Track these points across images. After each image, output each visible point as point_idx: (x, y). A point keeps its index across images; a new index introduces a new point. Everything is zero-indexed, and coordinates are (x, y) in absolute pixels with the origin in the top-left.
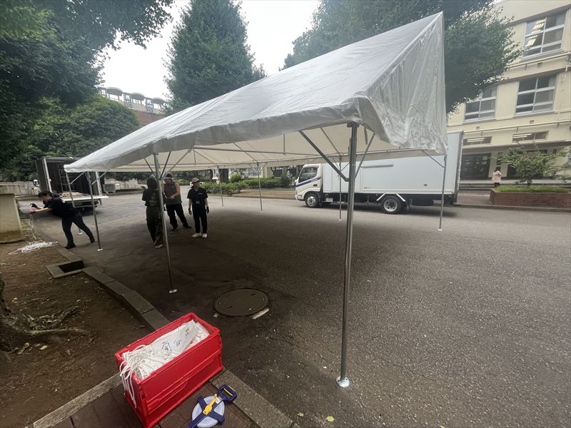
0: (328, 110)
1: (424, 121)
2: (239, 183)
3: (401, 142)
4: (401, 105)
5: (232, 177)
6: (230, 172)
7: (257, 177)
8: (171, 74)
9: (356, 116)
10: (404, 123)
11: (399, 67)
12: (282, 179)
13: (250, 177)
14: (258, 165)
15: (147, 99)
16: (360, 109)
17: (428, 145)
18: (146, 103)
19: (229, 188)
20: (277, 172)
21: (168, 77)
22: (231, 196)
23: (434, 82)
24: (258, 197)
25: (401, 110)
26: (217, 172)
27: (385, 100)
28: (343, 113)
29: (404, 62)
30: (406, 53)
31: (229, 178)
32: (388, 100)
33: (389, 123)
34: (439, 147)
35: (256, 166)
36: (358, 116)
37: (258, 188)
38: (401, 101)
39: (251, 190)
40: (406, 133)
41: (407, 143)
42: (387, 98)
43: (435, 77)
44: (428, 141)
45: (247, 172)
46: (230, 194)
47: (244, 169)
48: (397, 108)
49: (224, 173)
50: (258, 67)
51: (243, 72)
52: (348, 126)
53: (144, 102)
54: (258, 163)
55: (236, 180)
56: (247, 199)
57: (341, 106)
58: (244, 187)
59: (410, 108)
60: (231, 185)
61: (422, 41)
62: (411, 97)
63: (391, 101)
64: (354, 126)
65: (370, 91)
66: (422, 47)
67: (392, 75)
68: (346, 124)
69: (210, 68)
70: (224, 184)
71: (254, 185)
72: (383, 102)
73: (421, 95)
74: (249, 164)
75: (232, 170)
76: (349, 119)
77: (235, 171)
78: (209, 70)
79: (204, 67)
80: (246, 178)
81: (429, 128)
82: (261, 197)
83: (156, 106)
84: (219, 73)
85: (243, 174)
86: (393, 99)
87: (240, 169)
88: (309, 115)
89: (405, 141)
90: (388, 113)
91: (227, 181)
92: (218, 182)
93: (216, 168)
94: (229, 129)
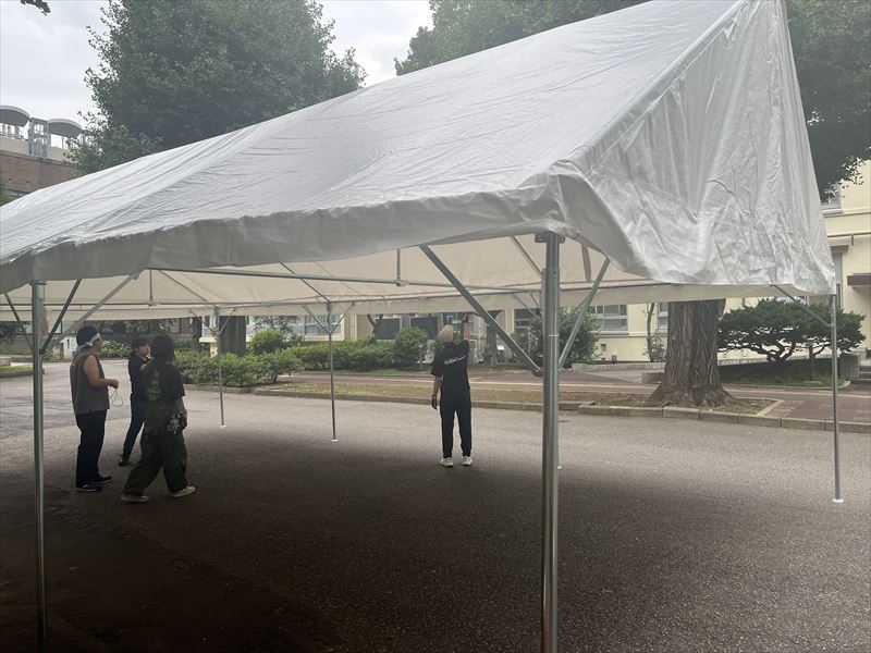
0: (487, 199)
1: (752, 215)
2: (276, 356)
3: (685, 272)
4: (681, 180)
5: (257, 339)
6: (251, 325)
7: (326, 338)
8: (107, 66)
9: (555, 217)
10: (694, 222)
11: (670, 96)
12: (399, 344)
13: (309, 337)
14: (329, 309)
15: (37, 121)
16: (566, 200)
17: (772, 272)
18: (30, 132)
19: (243, 369)
20: (383, 327)
21: (98, 71)
22: (249, 392)
23: (775, 120)
24: (326, 397)
25: (684, 193)
26: (213, 323)
27: (635, 174)
28: (523, 209)
29: (681, 84)
30: (685, 63)
31: (248, 339)
32: (642, 173)
33: (649, 227)
34: (807, 274)
35: (325, 313)
36: (560, 218)
37: (328, 369)
38: (681, 173)
39: (307, 376)
40: (701, 247)
41: (704, 273)
42: (640, 168)
43: (776, 109)
44: (770, 264)
45: (301, 324)
46: (247, 387)
47: (294, 318)
48: (671, 188)
49: (232, 328)
50: (341, 56)
51: (301, 69)
52: (537, 240)
53: (24, 131)
54: (329, 305)
55: (268, 345)
56: (296, 400)
57: (520, 192)
58: (287, 367)
59: (710, 186)
60: (251, 360)
61: (728, 32)
62: (712, 160)
63: (652, 175)
64: (551, 241)
65: (592, 156)
66: (730, 46)
67: (649, 117)
68: (533, 236)
69: (215, 54)
70: (232, 359)
71: (318, 361)
72: (631, 178)
73: (736, 153)
74: (305, 305)
75: (256, 318)
76: (538, 225)
77: (266, 322)
78: (209, 61)
79: (196, 51)
80: (296, 341)
81: (770, 231)
82: (332, 397)
83: (57, 141)
84: (237, 67)
85: (290, 330)
86: (658, 168)
87: (282, 317)
88: (445, 208)
89: (697, 269)
90: (644, 204)
91: (241, 350)
92: (214, 351)
93: (211, 313)
94: (242, 230)
